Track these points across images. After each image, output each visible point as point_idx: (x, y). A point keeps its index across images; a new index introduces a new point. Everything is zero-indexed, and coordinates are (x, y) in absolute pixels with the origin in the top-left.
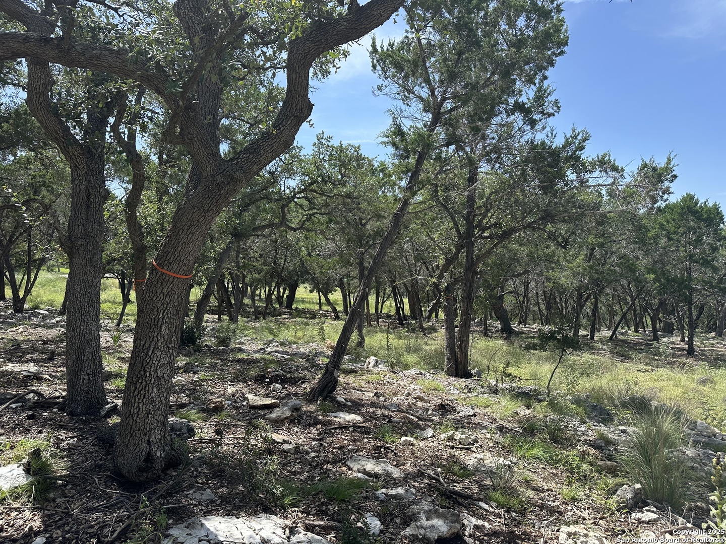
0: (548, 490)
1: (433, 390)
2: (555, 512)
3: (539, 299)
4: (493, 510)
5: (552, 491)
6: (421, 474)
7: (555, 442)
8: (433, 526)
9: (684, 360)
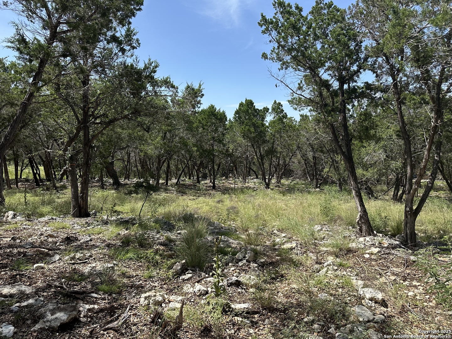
0: (135, 276)
1: (61, 229)
2: (140, 287)
3: (137, 163)
4: (101, 296)
5: (138, 276)
6: (49, 286)
7: (142, 247)
8: (56, 318)
9: (211, 192)
